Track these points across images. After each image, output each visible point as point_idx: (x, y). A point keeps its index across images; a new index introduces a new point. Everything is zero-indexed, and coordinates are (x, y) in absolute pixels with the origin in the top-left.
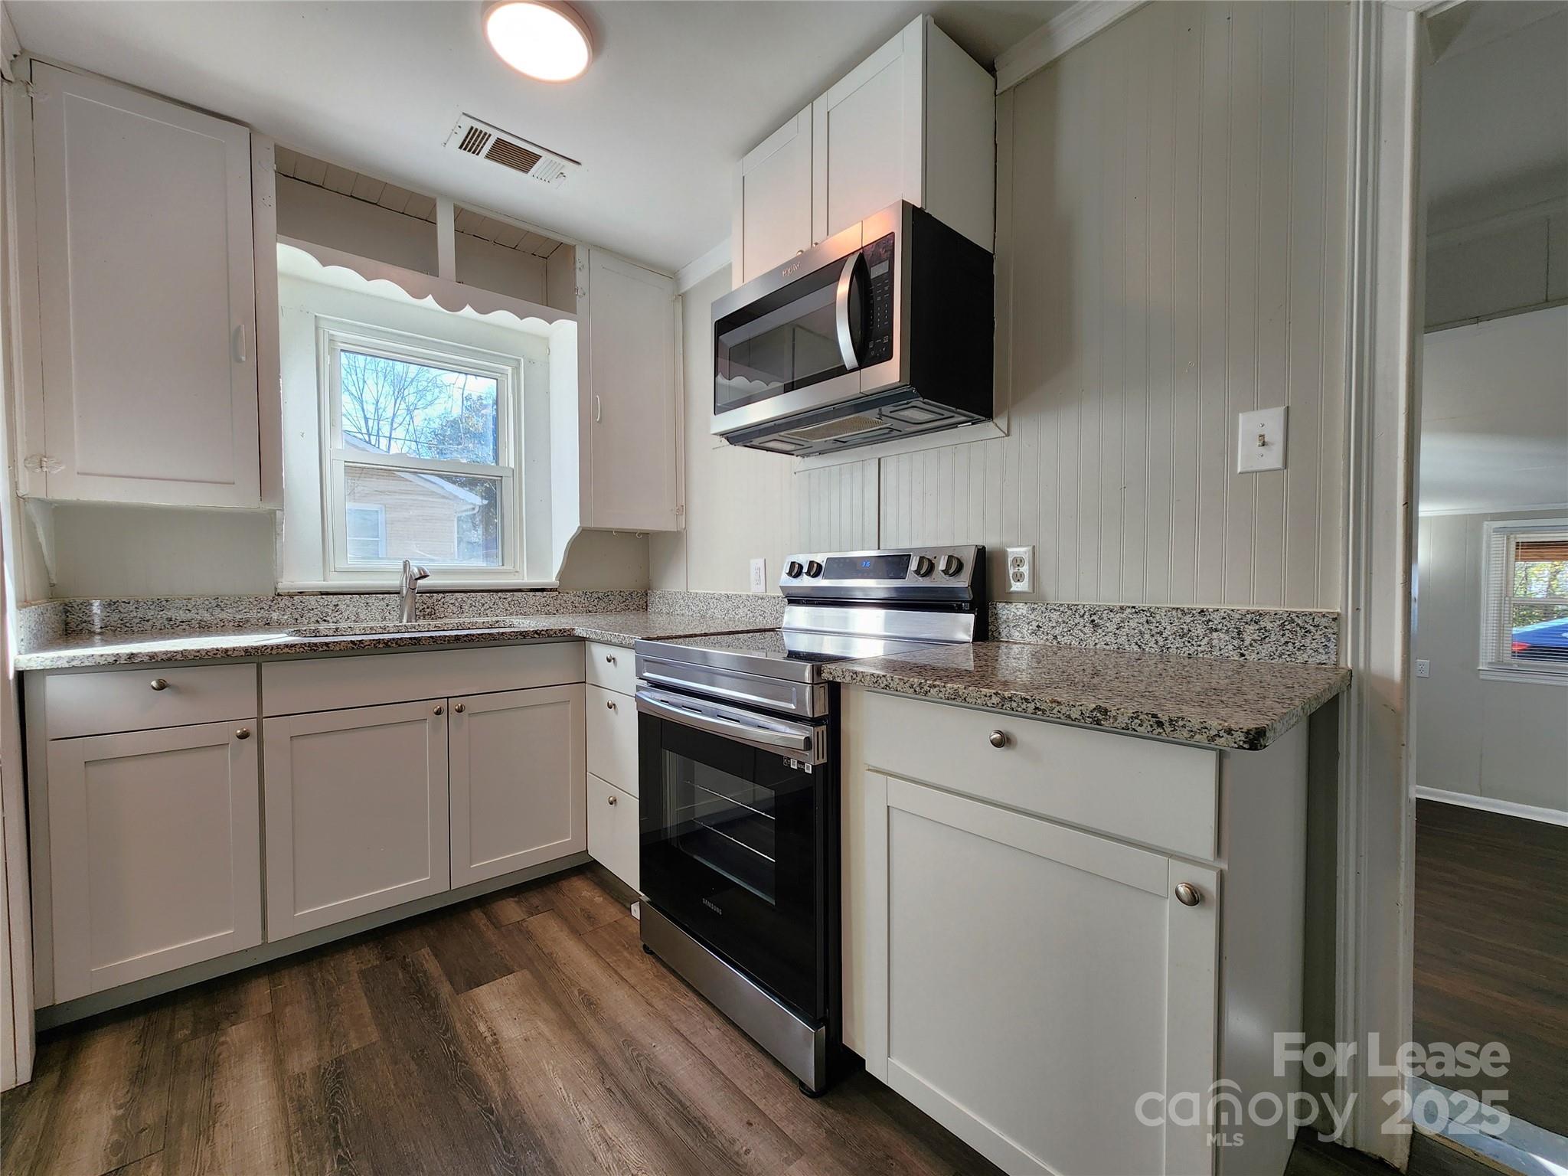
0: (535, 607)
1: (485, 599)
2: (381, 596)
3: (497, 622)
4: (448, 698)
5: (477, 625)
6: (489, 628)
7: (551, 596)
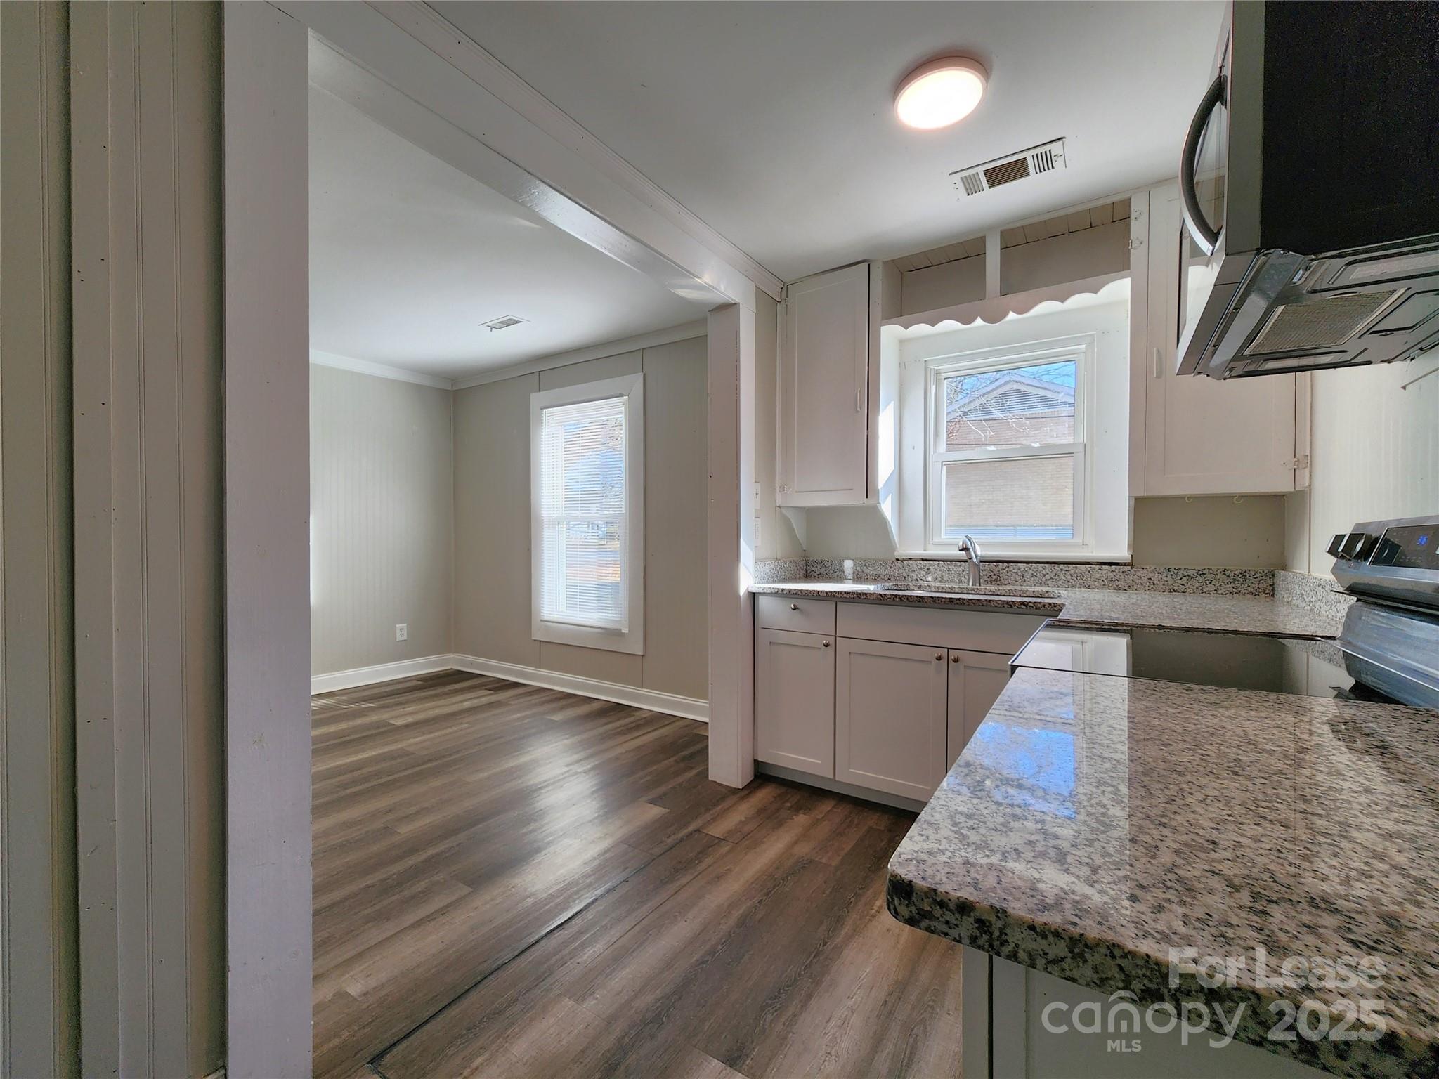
0: (1100, 581)
1: (1047, 570)
2: (959, 563)
3: (1047, 592)
4: (948, 648)
5: (1028, 594)
6: (1038, 597)
7: (1122, 570)
